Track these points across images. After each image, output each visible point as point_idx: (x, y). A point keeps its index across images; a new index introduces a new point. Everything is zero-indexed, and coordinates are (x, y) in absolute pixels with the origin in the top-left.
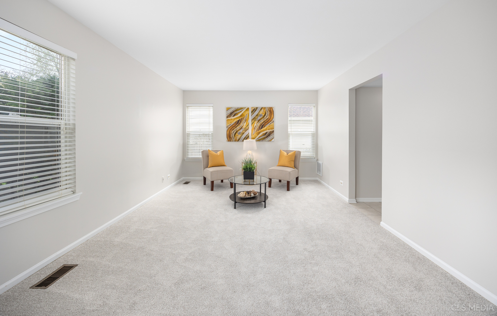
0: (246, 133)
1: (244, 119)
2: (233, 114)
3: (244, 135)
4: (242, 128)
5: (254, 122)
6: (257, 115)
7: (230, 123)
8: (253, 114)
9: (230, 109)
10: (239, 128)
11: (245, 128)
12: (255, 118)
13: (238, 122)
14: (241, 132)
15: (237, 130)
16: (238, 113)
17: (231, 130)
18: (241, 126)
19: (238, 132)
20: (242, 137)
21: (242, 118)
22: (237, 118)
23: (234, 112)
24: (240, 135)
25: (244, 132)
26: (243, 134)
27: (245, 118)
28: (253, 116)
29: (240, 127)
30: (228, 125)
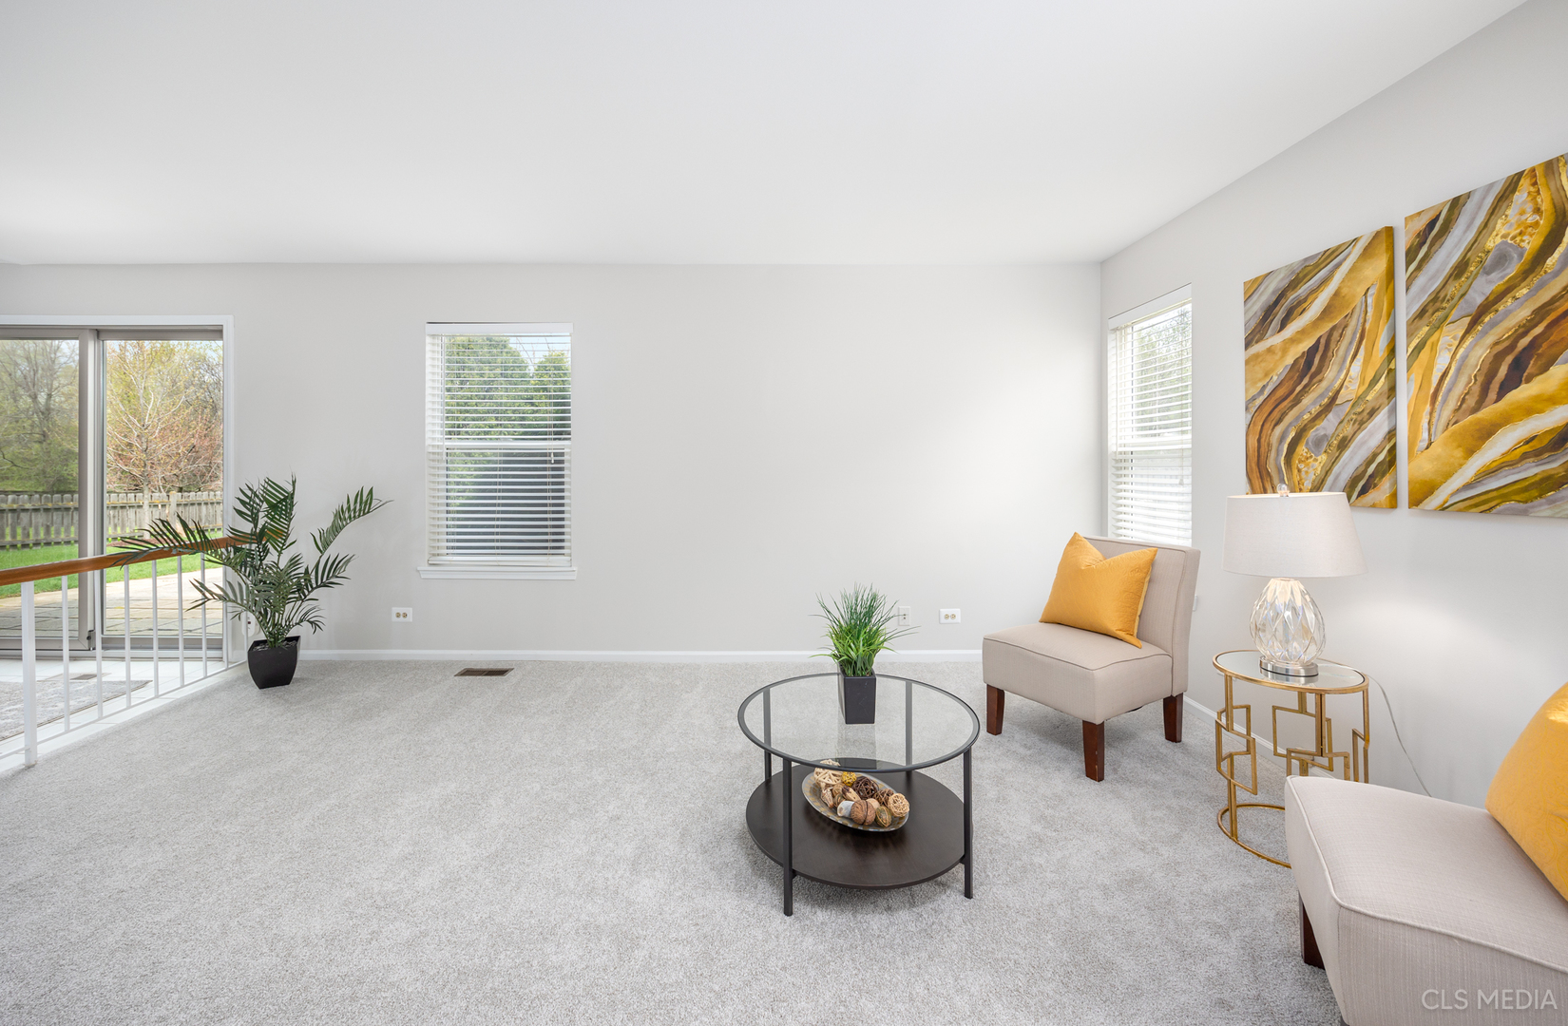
0: (1363, 443)
1: (1349, 332)
2: (1281, 313)
3: (1347, 454)
4: (1334, 399)
5: (1429, 335)
6: (1460, 269)
7: (1260, 376)
8: (1419, 268)
9: (1262, 288)
10: (1314, 403)
11: (1360, 398)
12: (1436, 298)
13: (1310, 366)
14: (1330, 431)
15: (1300, 424)
16: (1305, 300)
17: (1267, 426)
18: (1327, 390)
19: (1311, 434)
20: (1336, 469)
21: (1333, 329)
22: (1303, 333)
23: (1282, 295)
24: (1323, 458)
25: (1349, 430)
26: (1344, 444)
27: (1353, 323)
28: (1423, 290)
29: (1322, 396)
30: (1254, 391)
